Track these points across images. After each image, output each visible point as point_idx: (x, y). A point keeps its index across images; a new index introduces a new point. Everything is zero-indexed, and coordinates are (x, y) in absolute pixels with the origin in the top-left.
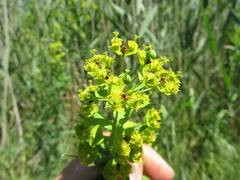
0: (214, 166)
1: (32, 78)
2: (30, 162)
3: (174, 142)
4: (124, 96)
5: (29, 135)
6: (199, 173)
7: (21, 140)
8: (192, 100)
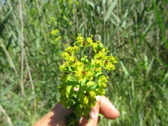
0: (162, 110)
1: (36, 51)
2: (39, 106)
3: (133, 94)
4: (84, 72)
5: (38, 90)
6: (151, 115)
7: (33, 93)
8: (146, 64)
